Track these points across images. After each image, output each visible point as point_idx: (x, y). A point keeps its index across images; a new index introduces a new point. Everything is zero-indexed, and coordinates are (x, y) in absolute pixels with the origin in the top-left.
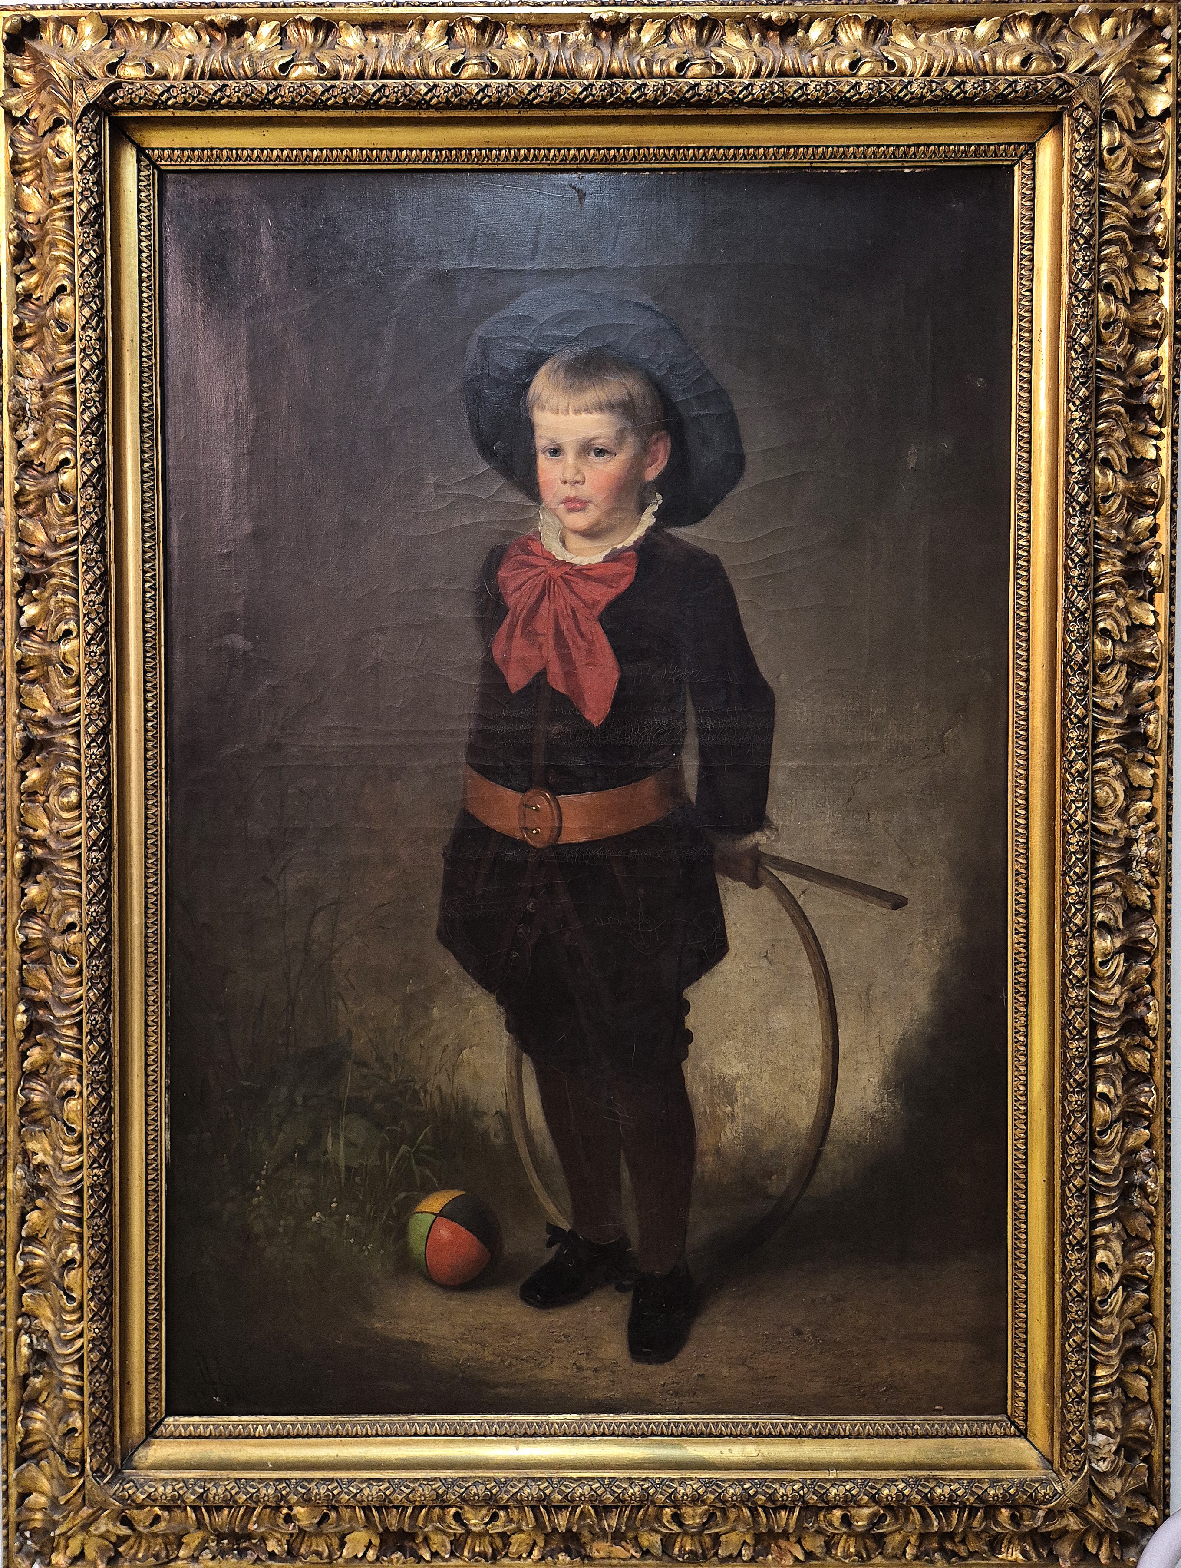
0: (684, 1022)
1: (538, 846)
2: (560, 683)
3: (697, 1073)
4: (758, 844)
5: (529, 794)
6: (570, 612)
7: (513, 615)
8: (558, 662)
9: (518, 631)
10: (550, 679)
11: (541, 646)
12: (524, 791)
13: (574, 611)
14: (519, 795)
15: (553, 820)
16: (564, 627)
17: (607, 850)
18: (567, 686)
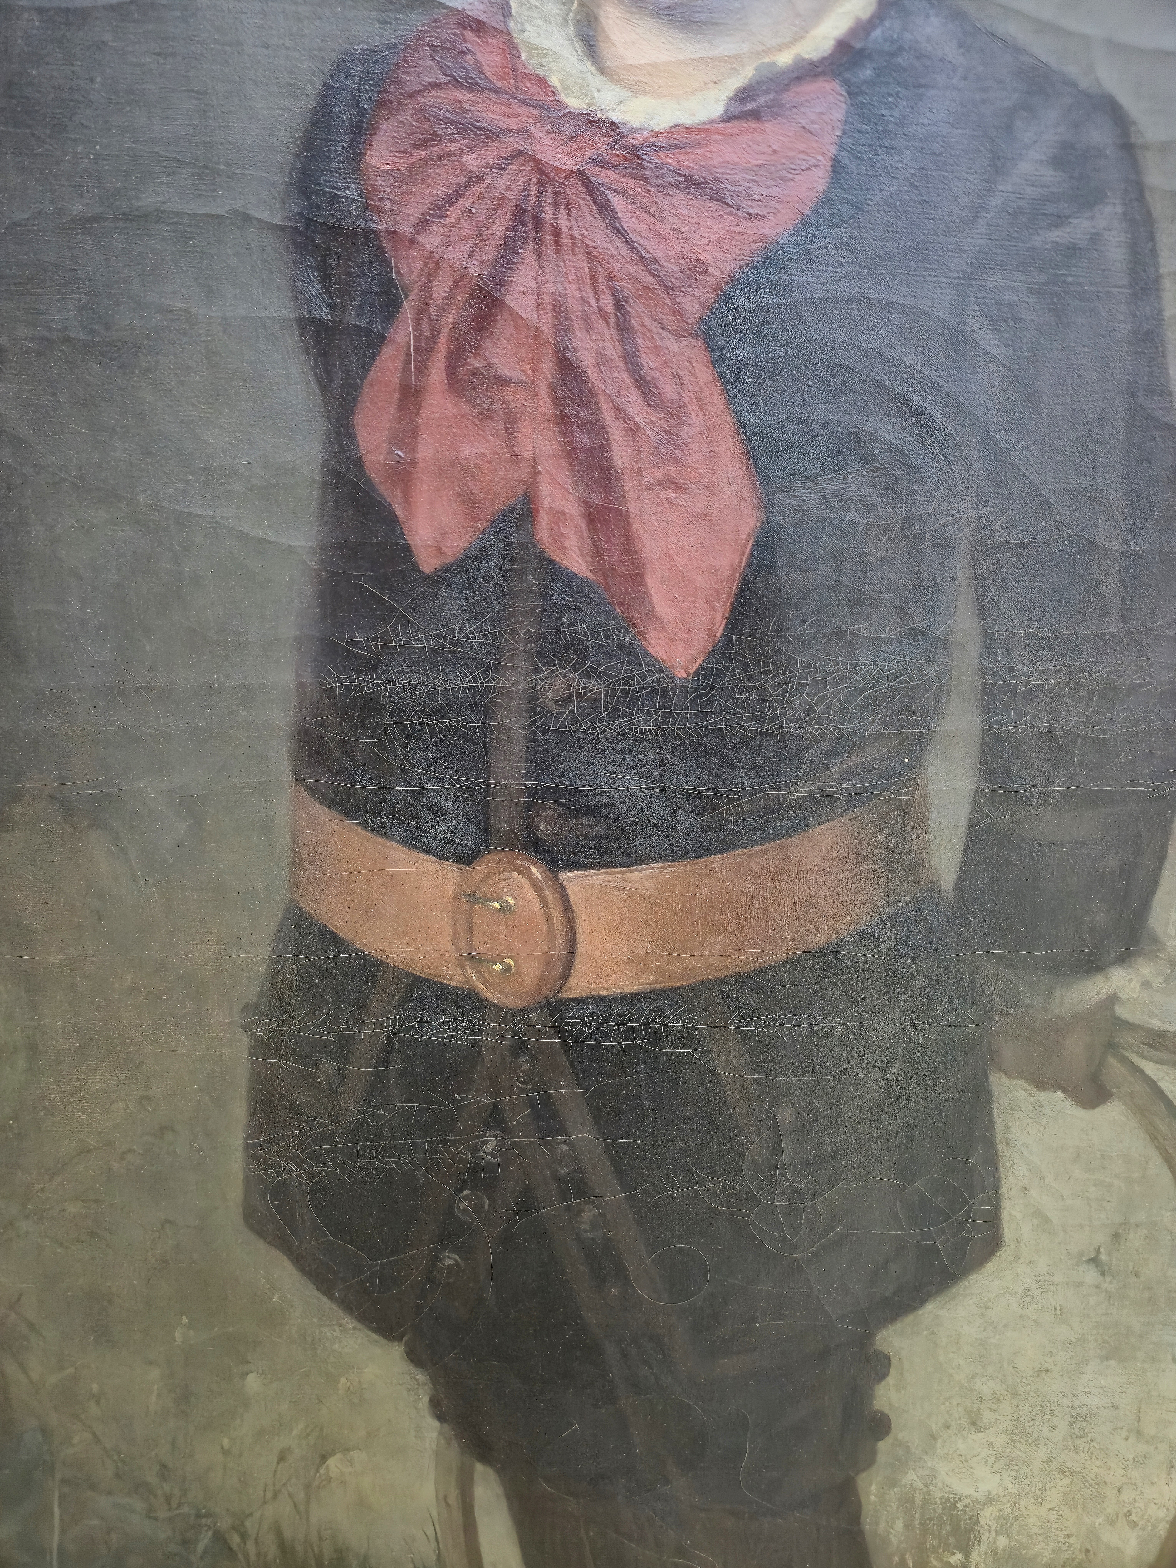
0: (872, 1397)
1: (507, 1001)
2: (572, 542)
3: (893, 1494)
4: (1113, 999)
5: (481, 868)
6: (607, 302)
7: (420, 314)
8: (565, 477)
9: (437, 372)
10: (543, 533)
11: (511, 420)
12: (467, 859)
13: (620, 304)
14: (452, 872)
15: (551, 936)
16: (585, 358)
17: (699, 1015)
18: (597, 553)
